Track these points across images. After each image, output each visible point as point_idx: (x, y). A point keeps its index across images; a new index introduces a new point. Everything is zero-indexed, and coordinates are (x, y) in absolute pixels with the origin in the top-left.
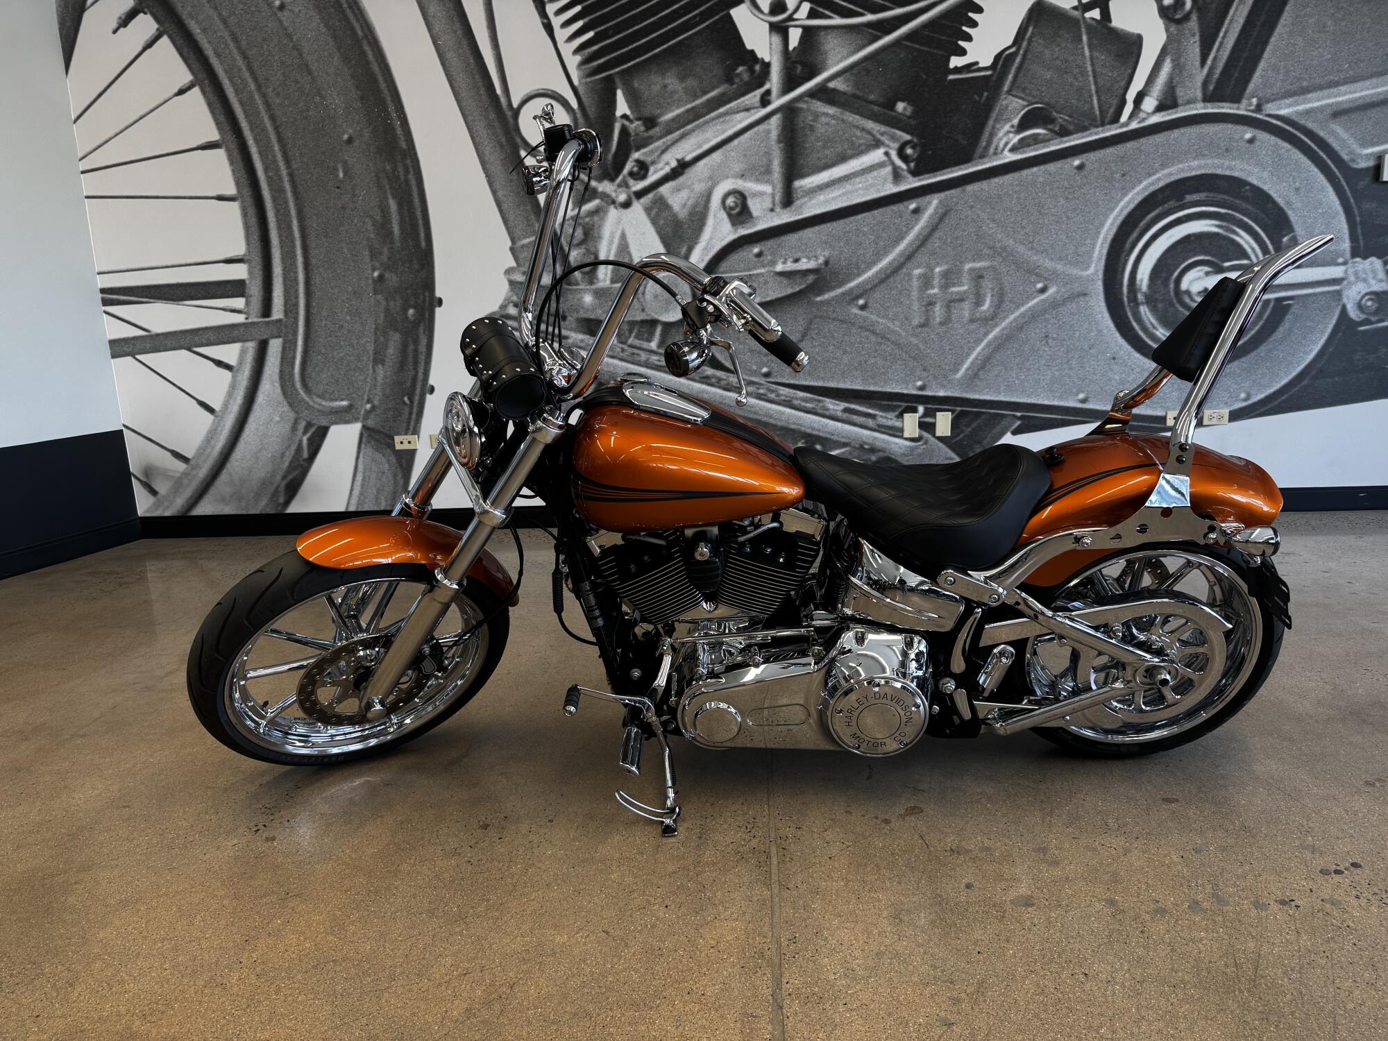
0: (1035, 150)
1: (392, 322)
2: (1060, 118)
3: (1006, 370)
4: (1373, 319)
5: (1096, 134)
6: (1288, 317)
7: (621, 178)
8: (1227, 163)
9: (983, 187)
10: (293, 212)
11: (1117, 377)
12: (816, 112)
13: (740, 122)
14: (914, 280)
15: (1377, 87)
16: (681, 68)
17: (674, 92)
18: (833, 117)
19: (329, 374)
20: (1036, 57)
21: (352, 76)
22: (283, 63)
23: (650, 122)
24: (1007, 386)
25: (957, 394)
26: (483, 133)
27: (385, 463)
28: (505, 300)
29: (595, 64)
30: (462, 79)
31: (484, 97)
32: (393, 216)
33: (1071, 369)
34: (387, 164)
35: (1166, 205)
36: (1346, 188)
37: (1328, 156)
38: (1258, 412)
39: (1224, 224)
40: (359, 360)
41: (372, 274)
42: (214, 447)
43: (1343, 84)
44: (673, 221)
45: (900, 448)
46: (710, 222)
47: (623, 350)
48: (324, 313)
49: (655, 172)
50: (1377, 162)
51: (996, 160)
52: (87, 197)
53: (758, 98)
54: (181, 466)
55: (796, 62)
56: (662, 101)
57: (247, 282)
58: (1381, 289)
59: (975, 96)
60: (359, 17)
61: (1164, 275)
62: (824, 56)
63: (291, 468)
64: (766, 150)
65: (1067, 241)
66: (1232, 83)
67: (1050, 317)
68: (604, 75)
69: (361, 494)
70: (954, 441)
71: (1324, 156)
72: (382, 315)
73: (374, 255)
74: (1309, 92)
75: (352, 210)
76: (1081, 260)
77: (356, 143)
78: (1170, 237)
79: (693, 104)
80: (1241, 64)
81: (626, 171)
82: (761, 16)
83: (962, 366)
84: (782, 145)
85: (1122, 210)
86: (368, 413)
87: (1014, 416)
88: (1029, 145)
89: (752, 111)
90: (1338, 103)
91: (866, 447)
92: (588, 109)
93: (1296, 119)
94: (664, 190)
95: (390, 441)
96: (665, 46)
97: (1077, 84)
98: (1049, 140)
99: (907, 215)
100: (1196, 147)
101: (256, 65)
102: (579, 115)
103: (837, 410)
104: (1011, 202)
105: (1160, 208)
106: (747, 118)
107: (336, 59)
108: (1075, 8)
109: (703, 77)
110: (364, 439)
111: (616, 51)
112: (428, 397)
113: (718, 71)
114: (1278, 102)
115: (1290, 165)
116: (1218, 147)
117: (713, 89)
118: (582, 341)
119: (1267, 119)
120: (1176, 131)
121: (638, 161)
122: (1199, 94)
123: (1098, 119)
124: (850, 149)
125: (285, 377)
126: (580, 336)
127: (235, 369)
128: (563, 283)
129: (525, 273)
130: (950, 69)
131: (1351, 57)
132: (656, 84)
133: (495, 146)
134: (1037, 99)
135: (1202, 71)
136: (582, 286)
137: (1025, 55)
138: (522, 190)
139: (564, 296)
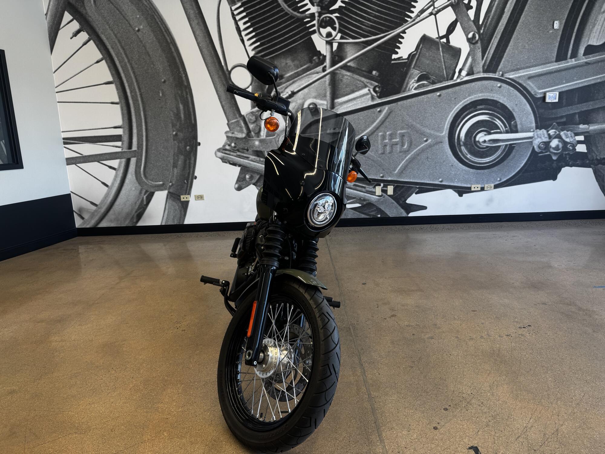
0: (423, 89)
1: (180, 151)
2: (432, 77)
3: (413, 170)
4: (544, 151)
5: (445, 83)
6: (514, 151)
8: (492, 95)
9: (404, 103)
10: (141, 109)
11: (453, 173)
12: (343, 74)
13: (315, 77)
14: (379, 137)
15: (543, 69)
16: (293, 57)
17: (290, 66)
18: (349, 76)
19: (155, 171)
20: (424, 55)
21: (166, 57)
22: (138, 52)
23: (281, 77)
24: (414, 176)
25: (395, 179)
26: (217, 80)
27: (177, 206)
28: (225, 143)
29: (260, 55)
30: (208, 59)
31: (217, 66)
32: (181, 111)
33: (436, 170)
34: (179, 91)
35: (471, 110)
36: (533, 104)
37: (527, 93)
38: (504, 185)
39: (491, 117)
40: (167, 166)
41: (173, 133)
42: (107, 200)
43: (532, 67)
45: (374, 199)
48: (153, 148)
50: (544, 95)
51: (409, 93)
52: (58, 102)
53: (321, 69)
54: (94, 208)
55: (335, 56)
56: (285, 69)
57: (123, 136)
58: (546, 141)
59: (401, 69)
60: (169, 35)
61: (470, 135)
62: (346, 54)
63: (139, 208)
64: (324, 88)
65: (435, 123)
66: (493, 66)
67: (429, 151)
69: (167, 218)
70: (394, 196)
71: (526, 93)
72: (176, 149)
73: (173, 126)
74: (520, 70)
75: (165, 108)
76: (440, 130)
77: (167, 83)
78: (472, 121)
79: (297, 71)
80: (496, 59)
82: (323, 38)
83: (397, 169)
84: (330, 86)
85: (454, 112)
86: (170, 187)
87: (416, 187)
88: (421, 87)
89: (319, 74)
90: (530, 74)
91: (362, 199)
93: (515, 79)
95: (178, 197)
96: (287, 49)
97: (438, 65)
98: (428, 86)
99: (377, 113)
100: (480, 89)
101: (128, 52)
103: (351, 185)
104: (414, 108)
105: (469, 111)
106: (317, 76)
107: (159, 50)
108: (437, 38)
109: (301, 60)
110: (169, 197)
111: (268, 50)
112: (194, 181)
113: (306, 58)
114: (509, 73)
115: (513, 96)
116: (489, 89)
117: (305, 65)
118: (254, 159)
119: (505, 79)
120: (473, 83)
122: (481, 70)
123: (446, 78)
124: (356, 88)
125: (137, 173)
126: (254, 157)
127: (117, 170)
128: (247, 137)
129: (233, 133)
130: (392, 59)
131: (534, 58)
132: (283, 63)
133: (221, 85)
134: (424, 71)
135: (482, 62)
136: (255, 138)
137: (419, 55)
138: (232, 102)
139: (247, 142)
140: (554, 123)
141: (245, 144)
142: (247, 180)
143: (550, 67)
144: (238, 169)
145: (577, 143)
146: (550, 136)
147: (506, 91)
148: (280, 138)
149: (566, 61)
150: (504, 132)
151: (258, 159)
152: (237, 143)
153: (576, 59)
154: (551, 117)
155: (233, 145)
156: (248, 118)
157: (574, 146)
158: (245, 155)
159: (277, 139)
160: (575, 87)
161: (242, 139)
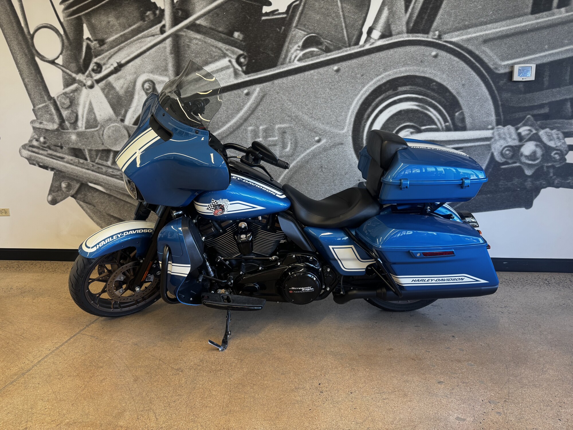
0: (312, 60)
2: (326, 42)
3: (300, 184)
4: (510, 161)
5: (346, 51)
7: (88, 72)
8: (422, 69)
9: (284, 81)
12: (190, 37)
13: (150, 42)
14: (249, 133)
15: (510, 25)
16: (117, 12)
17: (113, 25)
18: (199, 40)
20: (311, 7)
23: (102, 42)
26: (16, 48)
28: (31, 137)
29: (71, 10)
31: (16, 28)
33: (335, 185)
35: (387, 93)
36: (493, 85)
39: (421, 104)
43: (489, 23)
44: (117, 96)
46: (136, 97)
47: (93, 166)
49: (105, 69)
50: (510, 70)
51: (290, 66)
53: (159, 29)
55: (177, 9)
56: (107, 30)
58: (514, 144)
59: (277, 29)
62: (193, 6)
64: (164, 58)
65: (331, 113)
66: (424, 22)
67: (323, 156)
68: (76, 16)
71: (479, 66)
74: (469, 28)
76: (339, 124)
78: (390, 112)
79: (124, 32)
80: (428, 11)
81: (90, 68)
84: (173, 55)
85: (362, 96)
88: (308, 58)
89: (156, 36)
90: (486, 35)
92: (69, 34)
93: (462, 44)
94: (111, 79)
97: (334, 22)
98: (320, 55)
99: (243, 96)
100: (403, 60)
102: (64, 38)
104: (299, 90)
105: (384, 95)
106: (153, 40)
109: (129, 17)
111: (82, 3)
113: (136, 14)
114: (451, 34)
115: (459, 70)
116: (417, 59)
117: (134, 24)
118: (72, 160)
119: (445, 43)
120: (392, 50)
121: (96, 63)
122: (404, 29)
123: (347, 43)
124: (211, 58)
126: (71, 158)
128: (60, 129)
129: (41, 123)
130: (263, 13)
131: (494, 8)
132: (104, 21)
133: (22, 54)
134: (312, 31)
135: (405, 15)
136: (70, 131)
137: (304, 6)
138: (37, 78)
139: (60, 136)
140: (528, 116)
141: (57, 139)
142: (64, 189)
143: (521, 22)
144: (50, 174)
145: (567, 149)
146: (521, 138)
147: (447, 63)
148: (105, 131)
149: (550, 12)
150: (443, 128)
151: (76, 160)
152: (47, 137)
153: (567, 8)
154: (522, 105)
155: (42, 139)
156: (60, 102)
157: (563, 155)
158: (58, 154)
159: (101, 132)
160: (564, 56)
161: (53, 131)
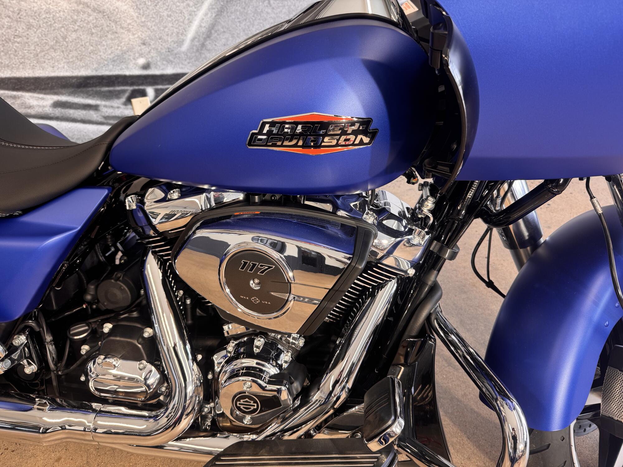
103: (44, 107)
